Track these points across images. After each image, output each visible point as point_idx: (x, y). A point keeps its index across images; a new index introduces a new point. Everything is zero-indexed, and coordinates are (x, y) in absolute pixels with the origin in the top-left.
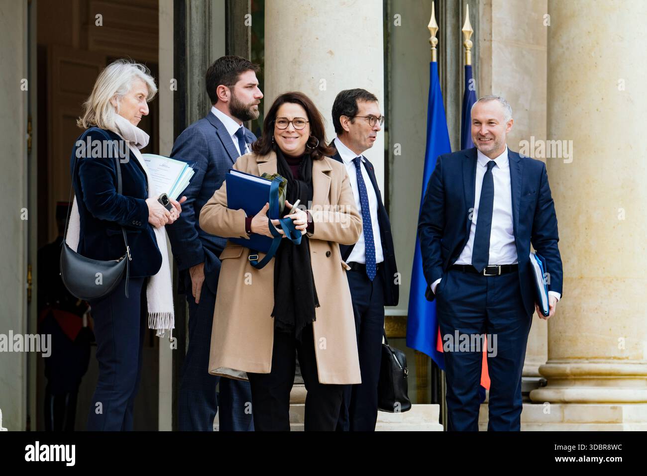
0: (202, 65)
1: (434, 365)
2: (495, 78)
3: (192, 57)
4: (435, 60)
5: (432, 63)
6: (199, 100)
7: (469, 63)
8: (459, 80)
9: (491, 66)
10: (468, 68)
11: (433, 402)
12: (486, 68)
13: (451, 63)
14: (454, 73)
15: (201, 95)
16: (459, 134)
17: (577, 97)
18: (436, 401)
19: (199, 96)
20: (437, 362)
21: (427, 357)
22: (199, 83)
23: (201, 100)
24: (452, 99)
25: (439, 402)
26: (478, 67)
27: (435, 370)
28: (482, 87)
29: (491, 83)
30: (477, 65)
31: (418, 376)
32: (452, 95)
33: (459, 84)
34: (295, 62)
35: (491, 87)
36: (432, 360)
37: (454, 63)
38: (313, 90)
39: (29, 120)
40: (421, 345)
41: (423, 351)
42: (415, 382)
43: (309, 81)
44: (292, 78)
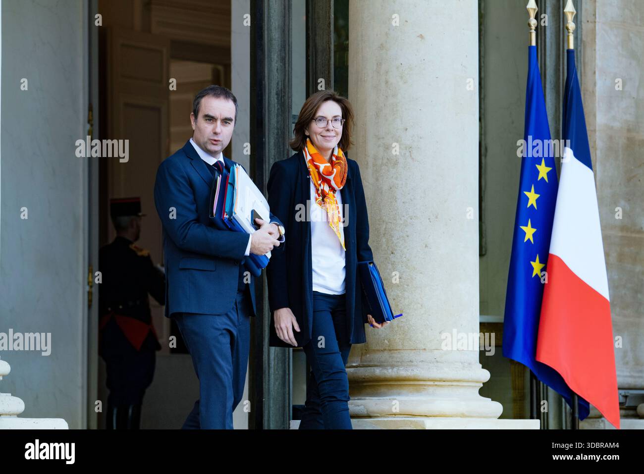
0: (281, 51)
1: (532, 376)
2: (599, 63)
3: (270, 40)
4: (534, 44)
5: (530, 47)
6: (278, 88)
7: (572, 47)
8: (559, 66)
9: (595, 50)
10: (569, 51)
11: (532, 418)
12: (588, 52)
13: (551, 47)
14: (554, 58)
15: (280, 84)
16: (559, 125)
18: (535, 415)
19: (278, 84)
20: (535, 373)
21: (524, 366)
22: (277, 69)
23: (280, 89)
24: (552, 86)
25: (540, 419)
26: (580, 51)
27: (534, 381)
28: (585, 72)
29: (595, 68)
30: (579, 49)
31: (514, 389)
32: (552, 82)
33: (559, 70)
34: (382, 47)
35: (595, 73)
36: (530, 370)
37: (554, 46)
38: (402, 78)
39: (90, 109)
40: (519, 354)
41: (520, 361)
42: (510, 394)
43: (397, 68)
44: (379, 64)
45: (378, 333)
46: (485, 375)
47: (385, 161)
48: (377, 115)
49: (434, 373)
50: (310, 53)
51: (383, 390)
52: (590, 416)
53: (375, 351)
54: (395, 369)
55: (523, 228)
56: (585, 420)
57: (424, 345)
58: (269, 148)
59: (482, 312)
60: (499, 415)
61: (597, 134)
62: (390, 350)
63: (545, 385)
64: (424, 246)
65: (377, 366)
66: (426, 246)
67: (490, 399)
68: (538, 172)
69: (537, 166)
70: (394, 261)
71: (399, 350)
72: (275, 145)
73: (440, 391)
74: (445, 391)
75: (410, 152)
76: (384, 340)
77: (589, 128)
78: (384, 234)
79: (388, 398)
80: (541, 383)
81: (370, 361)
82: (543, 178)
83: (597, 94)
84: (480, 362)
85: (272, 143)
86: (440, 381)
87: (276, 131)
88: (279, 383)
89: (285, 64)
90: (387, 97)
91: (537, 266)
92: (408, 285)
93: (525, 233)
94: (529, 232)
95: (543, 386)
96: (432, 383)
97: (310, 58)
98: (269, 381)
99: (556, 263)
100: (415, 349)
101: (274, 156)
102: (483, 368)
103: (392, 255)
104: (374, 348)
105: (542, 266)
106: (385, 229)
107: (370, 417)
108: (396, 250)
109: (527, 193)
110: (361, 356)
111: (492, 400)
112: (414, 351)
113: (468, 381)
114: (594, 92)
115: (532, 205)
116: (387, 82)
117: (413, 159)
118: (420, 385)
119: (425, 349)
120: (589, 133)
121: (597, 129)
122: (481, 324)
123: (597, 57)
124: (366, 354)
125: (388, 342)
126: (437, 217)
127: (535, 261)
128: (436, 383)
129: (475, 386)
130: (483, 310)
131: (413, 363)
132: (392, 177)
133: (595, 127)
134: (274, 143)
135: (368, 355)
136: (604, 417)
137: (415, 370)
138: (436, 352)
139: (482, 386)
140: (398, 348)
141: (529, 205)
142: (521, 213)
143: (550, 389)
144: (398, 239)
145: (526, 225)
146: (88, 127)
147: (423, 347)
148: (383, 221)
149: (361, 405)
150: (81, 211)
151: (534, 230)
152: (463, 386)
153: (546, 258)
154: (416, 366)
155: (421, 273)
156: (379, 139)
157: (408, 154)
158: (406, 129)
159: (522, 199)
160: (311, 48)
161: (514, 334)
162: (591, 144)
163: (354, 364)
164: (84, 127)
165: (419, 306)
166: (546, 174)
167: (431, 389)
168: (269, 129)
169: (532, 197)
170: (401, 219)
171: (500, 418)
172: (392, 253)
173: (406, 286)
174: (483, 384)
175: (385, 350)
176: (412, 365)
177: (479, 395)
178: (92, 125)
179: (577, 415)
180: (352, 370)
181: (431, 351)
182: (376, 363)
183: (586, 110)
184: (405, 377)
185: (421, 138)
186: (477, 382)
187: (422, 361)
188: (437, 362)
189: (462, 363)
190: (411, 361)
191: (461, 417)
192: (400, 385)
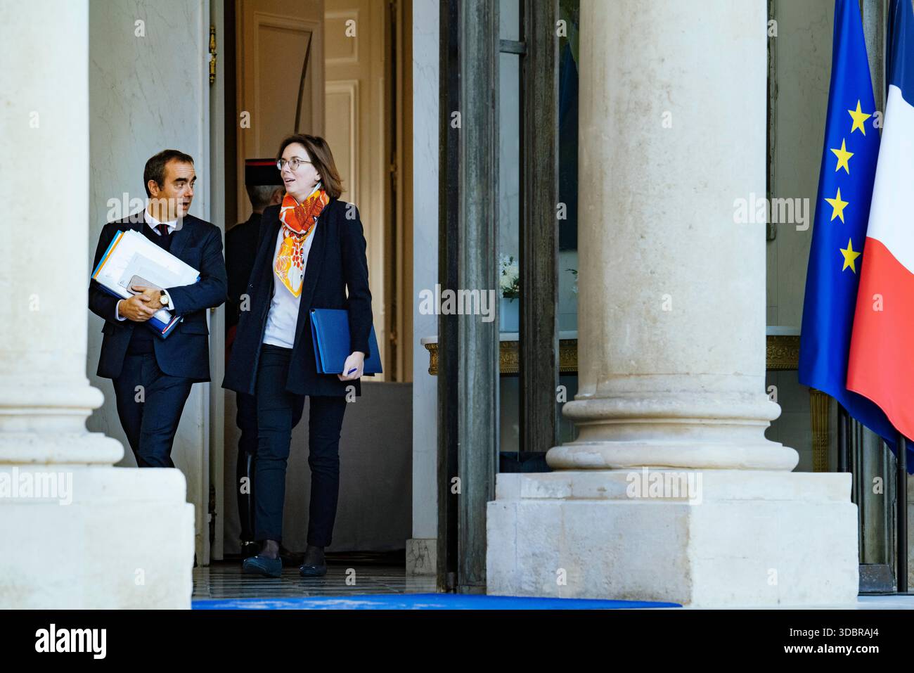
1: (841, 410)
11: (840, 470)
18: (845, 467)
20: (844, 406)
21: (829, 396)
25: (852, 472)
27: (844, 418)
31: (815, 429)
36: (839, 403)
39: (213, 32)
41: (824, 390)
42: (809, 437)
45: (621, 351)
46: (774, 410)
47: (632, 106)
48: (621, 40)
49: (701, 408)
51: (629, 431)
53: (616, 376)
54: (645, 402)
55: (830, 201)
57: (687, 367)
58: (467, 87)
59: (770, 321)
60: (794, 466)
62: (639, 375)
63: (858, 424)
64: (688, 227)
65: (620, 397)
66: (690, 227)
67: (781, 444)
68: (851, 121)
69: (850, 112)
70: (645, 249)
71: (652, 374)
72: (475, 84)
73: (709, 433)
74: (716, 433)
75: (668, 92)
76: (630, 360)
78: (631, 210)
79: (636, 442)
80: (854, 420)
81: (610, 391)
82: (858, 129)
84: (767, 391)
85: (471, 81)
86: (709, 418)
87: (476, 63)
88: (481, 422)
90: (635, 13)
91: (849, 256)
92: (664, 283)
93: (832, 208)
95: (857, 426)
96: (697, 421)
98: (466, 417)
99: (876, 251)
100: (674, 374)
101: (474, 99)
102: (770, 398)
103: (641, 240)
104: (615, 372)
105: (856, 254)
106: (632, 202)
107: (608, 468)
108: (647, 233)
109: (835, 151)
110: (598, 384)
111: (784, 445)
112: (673, 376)
113: (749, 419)
115: (843, 168)
117: (672, 101)
118: (681, 424)
119: (688, 374)
122: (768, 337)
124: (604, 379)
125: (636, 363)
126: (706, 186)
127: (846, 249)
128: (704, 421)
129: (760, 426)
130: (771, 319)
131: (671, 394)
132: (643, 129)
134: (474, 80)
135: (607, 382)
137: (674, 403)
138: (704, 377)
139: (769, 425)
140: (650, 371)
141: (838, 168)
142: (826, 179)
143: (866, 429)
144: (650, 217)
145: (834, 197)
146: (209, 57)
147: (686, 371)
148: (629, 192)
149: (598, 452)
151: (846, 204)
152: (743, 426)
153: (862, 243)
154: (675, 397)
155: (683, 265)
156: (623, 74)
157: (665, 95)
158: (663, 60)
159: (827, 160)
161: (815, 350)
163: (587, 395)
164: (204, 57)
166: (863, 124)
167: (697, 430)
168: (466, 60)
169: (843, 157)
170: (654, 189)
171: (795, 470)
172: (642, 237)
173: (661, 284)
174: (771, 422)
175: (631, 374)
176: (670, 397)
177: (764, 438)
178: (215, 55)
179: (904, 467)
180: (583, 403)
181: (697, 376)
182: (618, 394)
184: (660, 413)
185: (683, 72)
186: (762, 420)
187: (684, 391)
188: (706, 391)
189: (741, 393)
190: (669, 391)
191: (739, 469)
192: (653, 424)
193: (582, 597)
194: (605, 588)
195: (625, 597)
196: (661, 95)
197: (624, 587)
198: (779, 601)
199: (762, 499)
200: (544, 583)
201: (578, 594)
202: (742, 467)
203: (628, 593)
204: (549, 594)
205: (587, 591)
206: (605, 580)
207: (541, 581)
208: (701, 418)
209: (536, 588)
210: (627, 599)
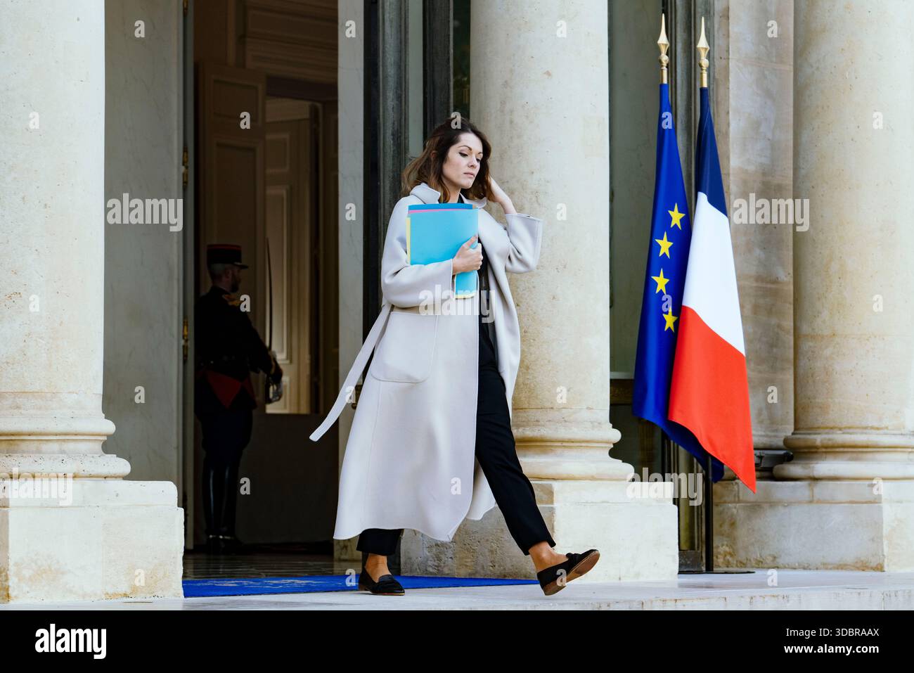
0: (397, 88)
1: (665, 437)
2: (732, 102)
3: (385, 77)
4: (665, 82)
5: (662, 85)
6: (393, 128)
7: (705, 85)
9: (728, 88)
10: (702, 90)
12: (722, 91)
13: (682, 85)
14: (685, 96)
15: (396, 123)
16: (691, 168)
17: (829, 124)
19: (394, 124)
20: (669, 433)
21: (655, 424)
22: (393, 108)
23: (396, 129)
24: (684, 126)
26: (713, 90)
27: (666, 441)
28: (718, 112)
29: (728, 108)
30: (711, 88)
33: (691, 109)
34: (506, 84)
35: (728, 113)
36: (662, 430)
37: (685, 84)
38: (527, 117)
39: (185, 150)
40: (650, 413)
41: (651, 420)
43: (523, 107)
44: (503, 103)
46: (616, 435)
48: (501, 158)
49: (562, 433)
50: (428, 91)
52: (723, 478)
54: (520, 430)
55: (655, 278)
56: (719, 482)
57: (552, 403)
58: (384, 192)
61: (732, 178)
63: (676, 445)
64: (552, 298)
66: (554, 298)
67: (621, 461)
68: (670, 219)
69: (670, 212)
72: (390, 190)
73: (567, 453)
74: (573, 453)
75: (536, 197)
77: (723, 171)
80: (672, 442)
82: (676, 225)
83: (731, 136)
84: (611, 422)
85: (387, 188)
86: (568, 441)
87: (392, 174)
89: (401, 102)
90: (511, 138)
92: (534, 340)
93: (657, 284)
94: (661, 282)
95: (674, 445)
96: (559, 444)
97: (428, 96)
99: (689, 315)
100: (542, 408)
101: (390, 201)
102: (613, 427)
105: (674, 318)
108: (521, 302)
109: (659, 241)
111: (623, 462)
112: (541, 410)
113: (598, 442)
114: (727, 134)
115: (664, 254)
116: (511, 122)
117: (539, 204)
118: (546, 446)
119: (552, 408)
120: (723, 177)
121: (731, 172)
122: (612, 381)
123: (731, 96)
126: (565, 267)
127: (667, 314)
128: (564, 444)
129: (606, 447)
130: (613, 366)
131: (539, 423)
133: (729, 170)
134: (390, 187)
136: (739, 479)
137: (542, 430)
138: (564, 411)
139: (612, 446)
140: (524, 407)
141: (661, 254)
142: (652, 262)
143: (681, 448)
144: (523, 290)
145: (658, 275)
146: (183, 169)
147: (551, 406)
150: (175, 259)
151: (667, 280)
153: (679, 309)
154: (544, 426)
155: (548, 327)
156: (503, 183)
157: (534, 199)
158: (533, 173)
159: (653, 248)
160: (428, 85)
161: (645, 390)
162: (725, 189)
164: (179, 169)
165: (546, 362)
166: (679, 221)
167: (559, 451)
169: (665, 245)
174: (614, 444)
176: (539, 425)
177: (608, 456)
178: (187, 168)
179: (710, 478)
181: (559, 410)
183: (720, 152)
184: (531, 438)
185: (548, 182)
186: (607, 443)
187: (550, 421)
188: (565, 421)
189: (592, 422)
190: (537, 421)
191: (591, 480)
192: (526, 447)
193: (473, 577)
194: (491, 571)
195: (505, 576)
196: (531, 199)
197: (504, 569)
198: (620, 579)
199: (608, 502)
200: (444, 566)
201: (470, 574)
202: (593, 478)
203: (508, 573)
204: (448, 574)
205: (476, 572)
206: (491, 564)
207: (442, 565)
208: (562, 441)
209: (438, 570)
210: (506, 578)
